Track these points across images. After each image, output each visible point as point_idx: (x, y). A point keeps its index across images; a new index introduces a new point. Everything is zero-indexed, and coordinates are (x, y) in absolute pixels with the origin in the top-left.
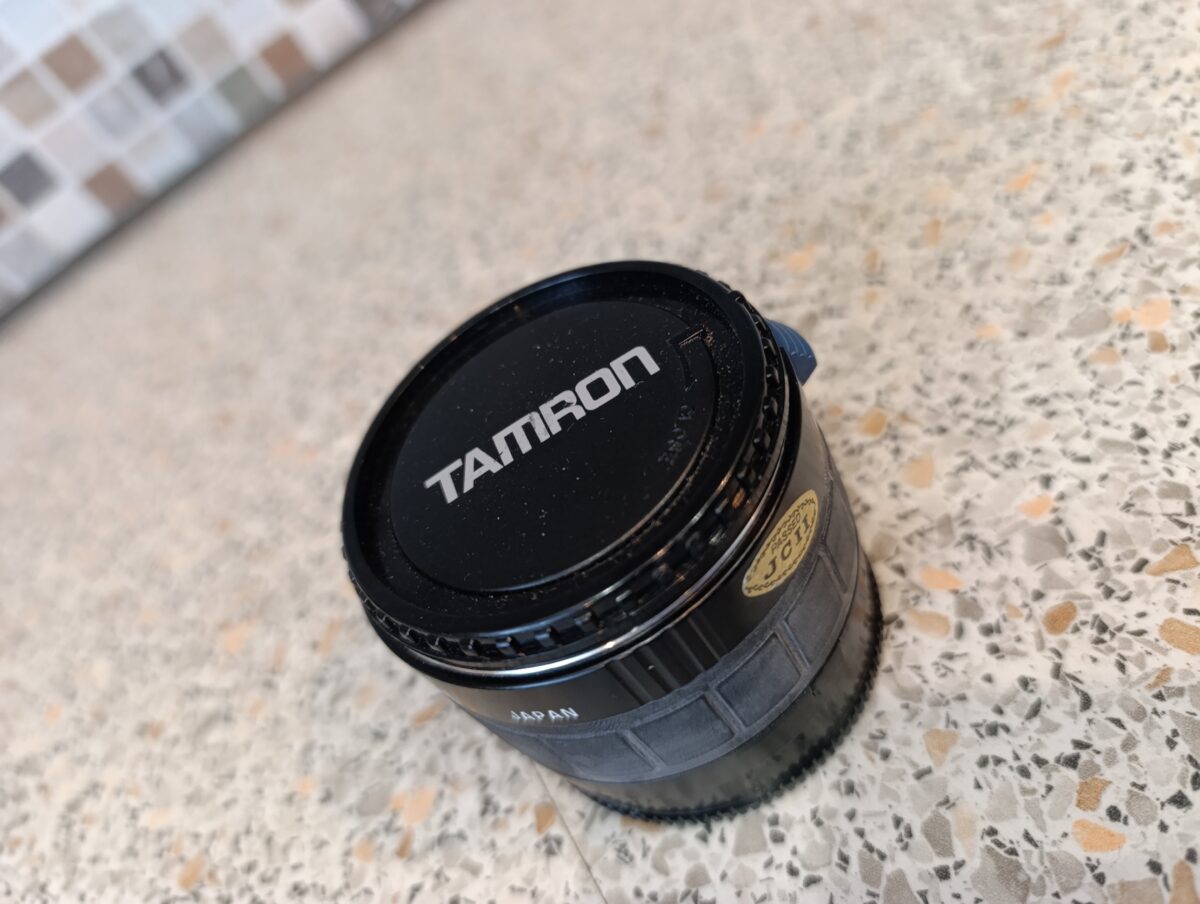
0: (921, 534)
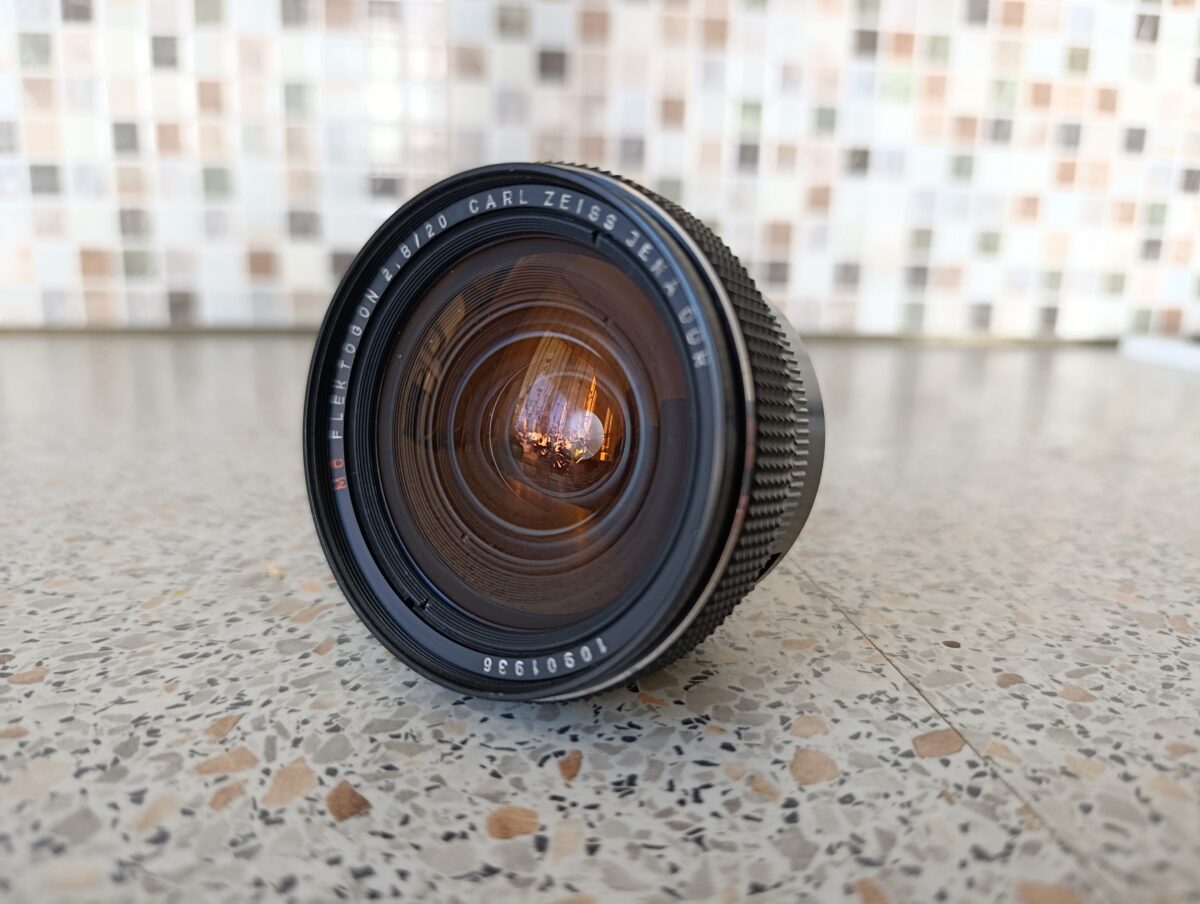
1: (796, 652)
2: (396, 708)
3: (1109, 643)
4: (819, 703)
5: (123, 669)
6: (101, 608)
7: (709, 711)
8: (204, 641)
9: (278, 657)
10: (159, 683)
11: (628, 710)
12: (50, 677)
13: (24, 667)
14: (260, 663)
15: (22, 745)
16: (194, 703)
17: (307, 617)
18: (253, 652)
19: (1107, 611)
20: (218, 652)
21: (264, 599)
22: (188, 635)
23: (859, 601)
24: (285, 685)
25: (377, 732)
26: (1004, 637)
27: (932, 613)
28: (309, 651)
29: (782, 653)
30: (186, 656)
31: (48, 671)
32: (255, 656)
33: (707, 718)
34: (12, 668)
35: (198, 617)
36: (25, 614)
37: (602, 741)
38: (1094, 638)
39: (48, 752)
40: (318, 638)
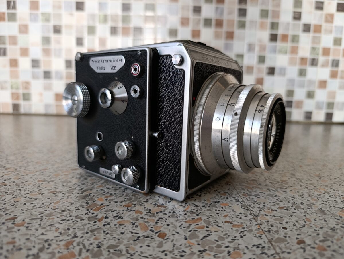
0: (321, 185)
1: (236, 229)
2: (117, 241)
3: (334, 230)
4: (240, 247)
5: (45, 224)
6: (43, 203)
7: (207, 248)
8: (69, 216)
9: (88, 222)
10: (54, 229)
11: (183, 246)
12: (26, 225)
13: (19, 221)
14: (83, 224)
15: (14, 246)
16: (62, 236)
17: (97, 210)
18: (81, 220)
19: (336, 219)
20: (72, 219)
21: (87, 203)
22: (65, 213)
23: (258, 212)
24: (88, 231)
25: (110, 248)
26: (302, 226)
27: (280, 217)
28: (97, 221)
29: (232, 229)
30: (62, 220)
31: (25, 223)
32: (82, 221)
33: (206, 250)
34: (16, 221)
35: (68, 208)
36: (23, 204)
37: (174, 256)
38: (330, 228)
39: (21, 249)
40: (99, 217)
